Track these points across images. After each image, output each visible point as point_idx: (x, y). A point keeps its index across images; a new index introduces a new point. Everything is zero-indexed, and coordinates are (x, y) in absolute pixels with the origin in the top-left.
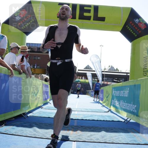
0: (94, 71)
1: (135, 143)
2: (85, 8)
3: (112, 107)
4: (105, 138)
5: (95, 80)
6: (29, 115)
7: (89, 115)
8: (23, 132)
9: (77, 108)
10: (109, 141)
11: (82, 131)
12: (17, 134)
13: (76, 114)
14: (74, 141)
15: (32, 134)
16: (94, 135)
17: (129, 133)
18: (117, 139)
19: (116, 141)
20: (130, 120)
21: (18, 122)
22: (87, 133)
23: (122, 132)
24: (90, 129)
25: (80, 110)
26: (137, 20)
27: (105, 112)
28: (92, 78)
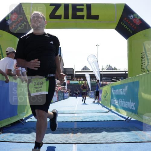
0: (92, 72)
1: (137, 141)
2: (78, 7)
3: (112, 106)
4: (107, 138)
5: (93, 81)
6: (27, 121)
7: (89, 116)
8: (21, 138)
9: (76, 110)
10: (111, 141)
11: (82, 132)
12: (14, 141)
13: (76, 117)
14: (75, 144)
15: (31, 139)
16: (95, 136)
17: (131, 132)
18: (119, 138)
19: (117, 141)
20: (131, 118)
21: (15, 129)
22: (87, 134)
23: (124, 131)
24: (91, 130)
25: (80, 112)
26: (131, 16)
27: (105, 112)
28: (91, 79)
